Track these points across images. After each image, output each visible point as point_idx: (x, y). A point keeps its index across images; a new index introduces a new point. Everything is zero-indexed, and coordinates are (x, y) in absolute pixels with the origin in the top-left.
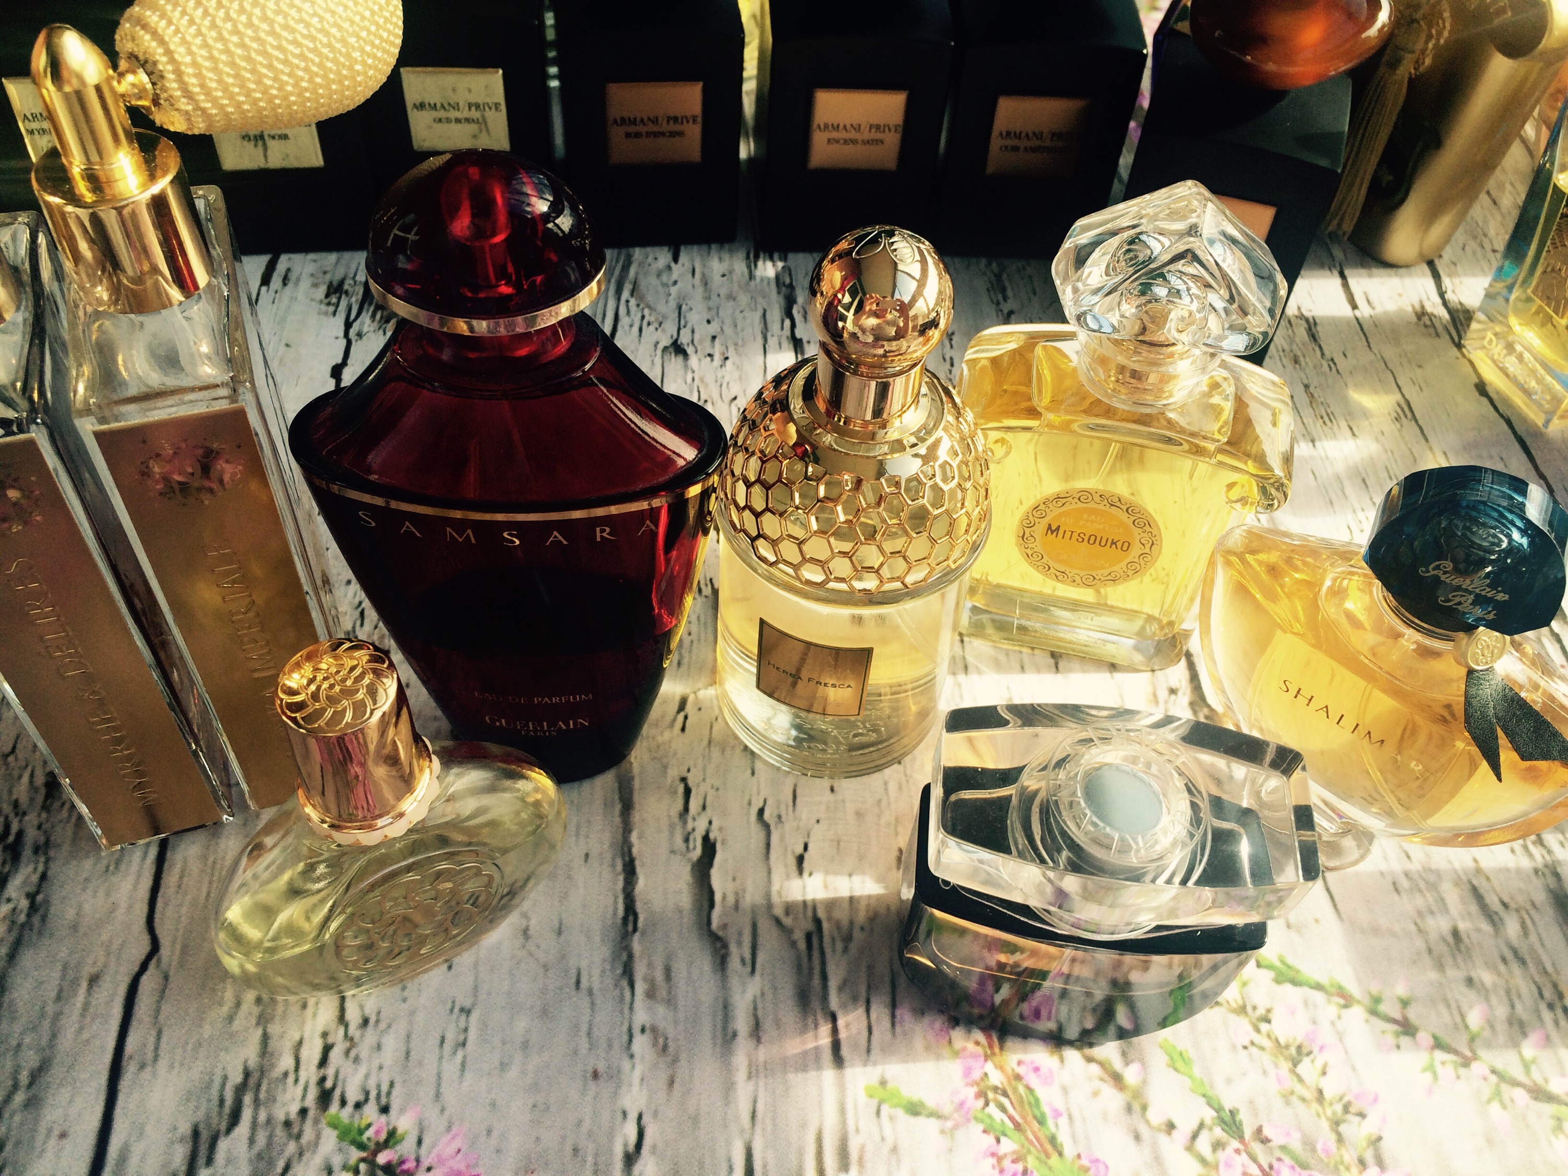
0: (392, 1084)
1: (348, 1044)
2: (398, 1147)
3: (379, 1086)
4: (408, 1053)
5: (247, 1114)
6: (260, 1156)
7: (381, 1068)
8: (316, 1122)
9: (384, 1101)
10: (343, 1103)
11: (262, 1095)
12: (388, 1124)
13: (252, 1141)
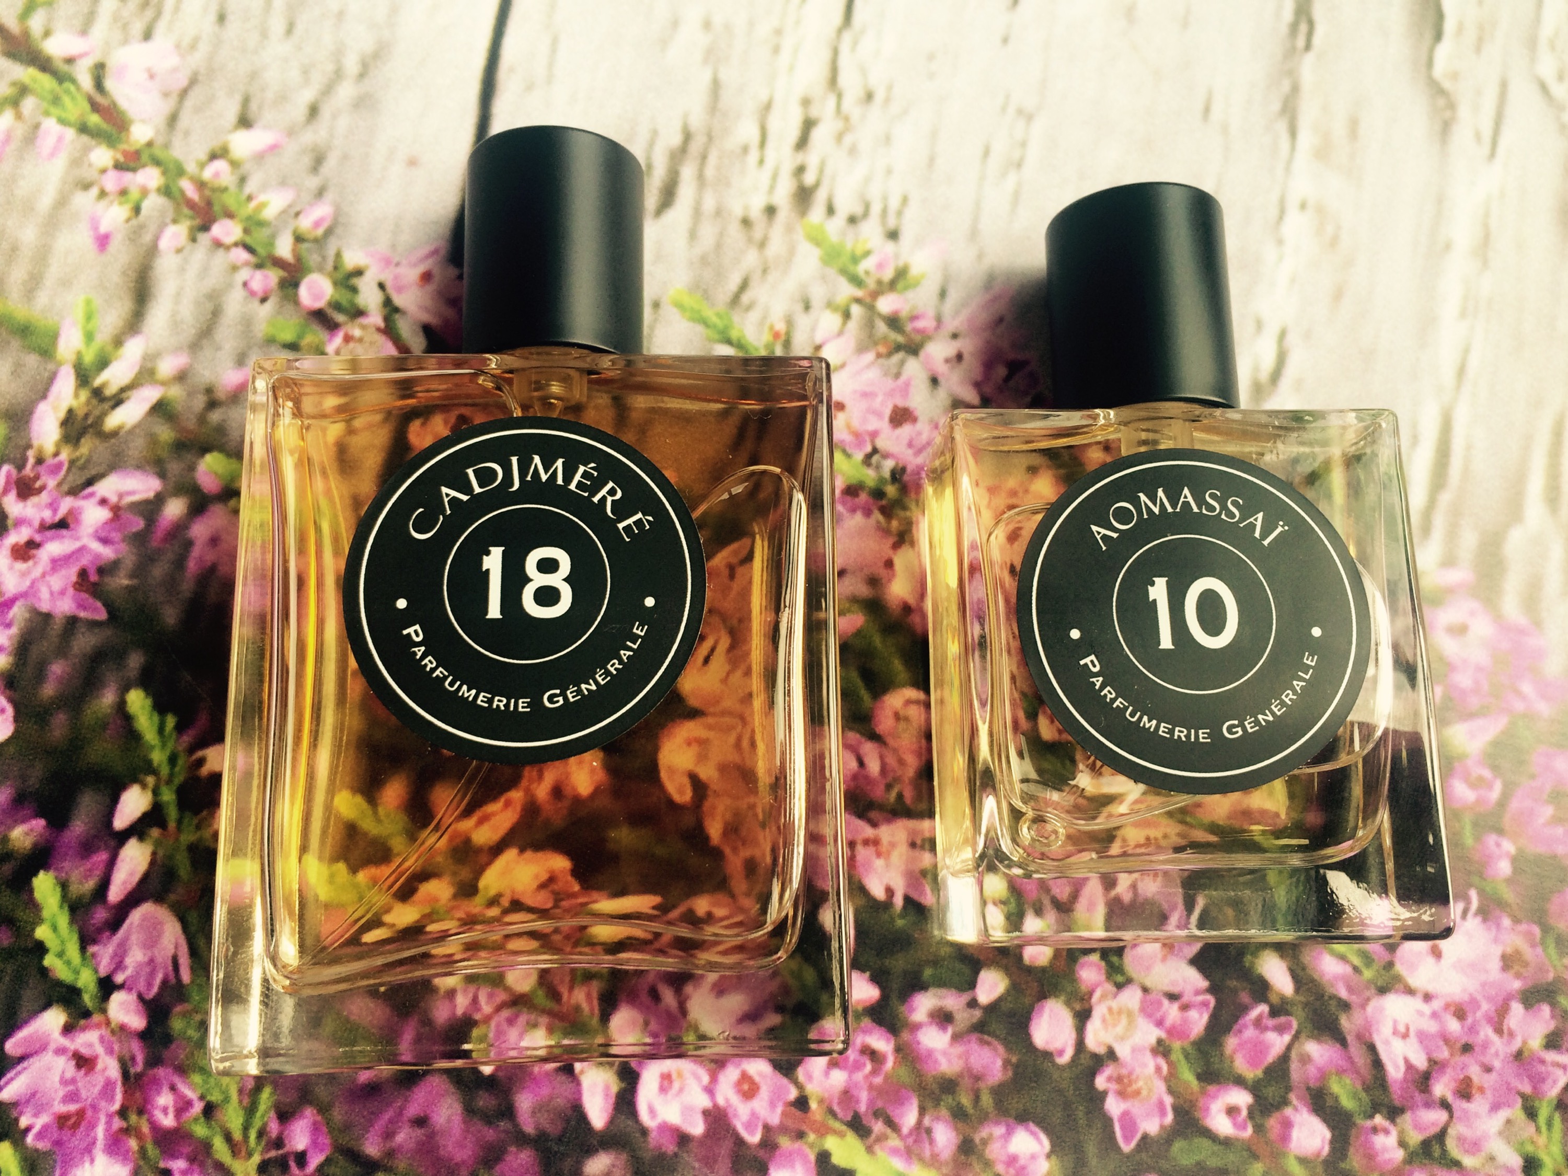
0: (905, 200)
1: (840, 125)
2: (910, 295)
3: (885, 199)
4: (932, 160)
5: (686, 192)
6: (704, 260)
7: (889, 171)
8: (789, 229)
9: (892, 223)
10: (831, 210)
11: (710, 172)
12: (897, 256)
13: (693, 235)
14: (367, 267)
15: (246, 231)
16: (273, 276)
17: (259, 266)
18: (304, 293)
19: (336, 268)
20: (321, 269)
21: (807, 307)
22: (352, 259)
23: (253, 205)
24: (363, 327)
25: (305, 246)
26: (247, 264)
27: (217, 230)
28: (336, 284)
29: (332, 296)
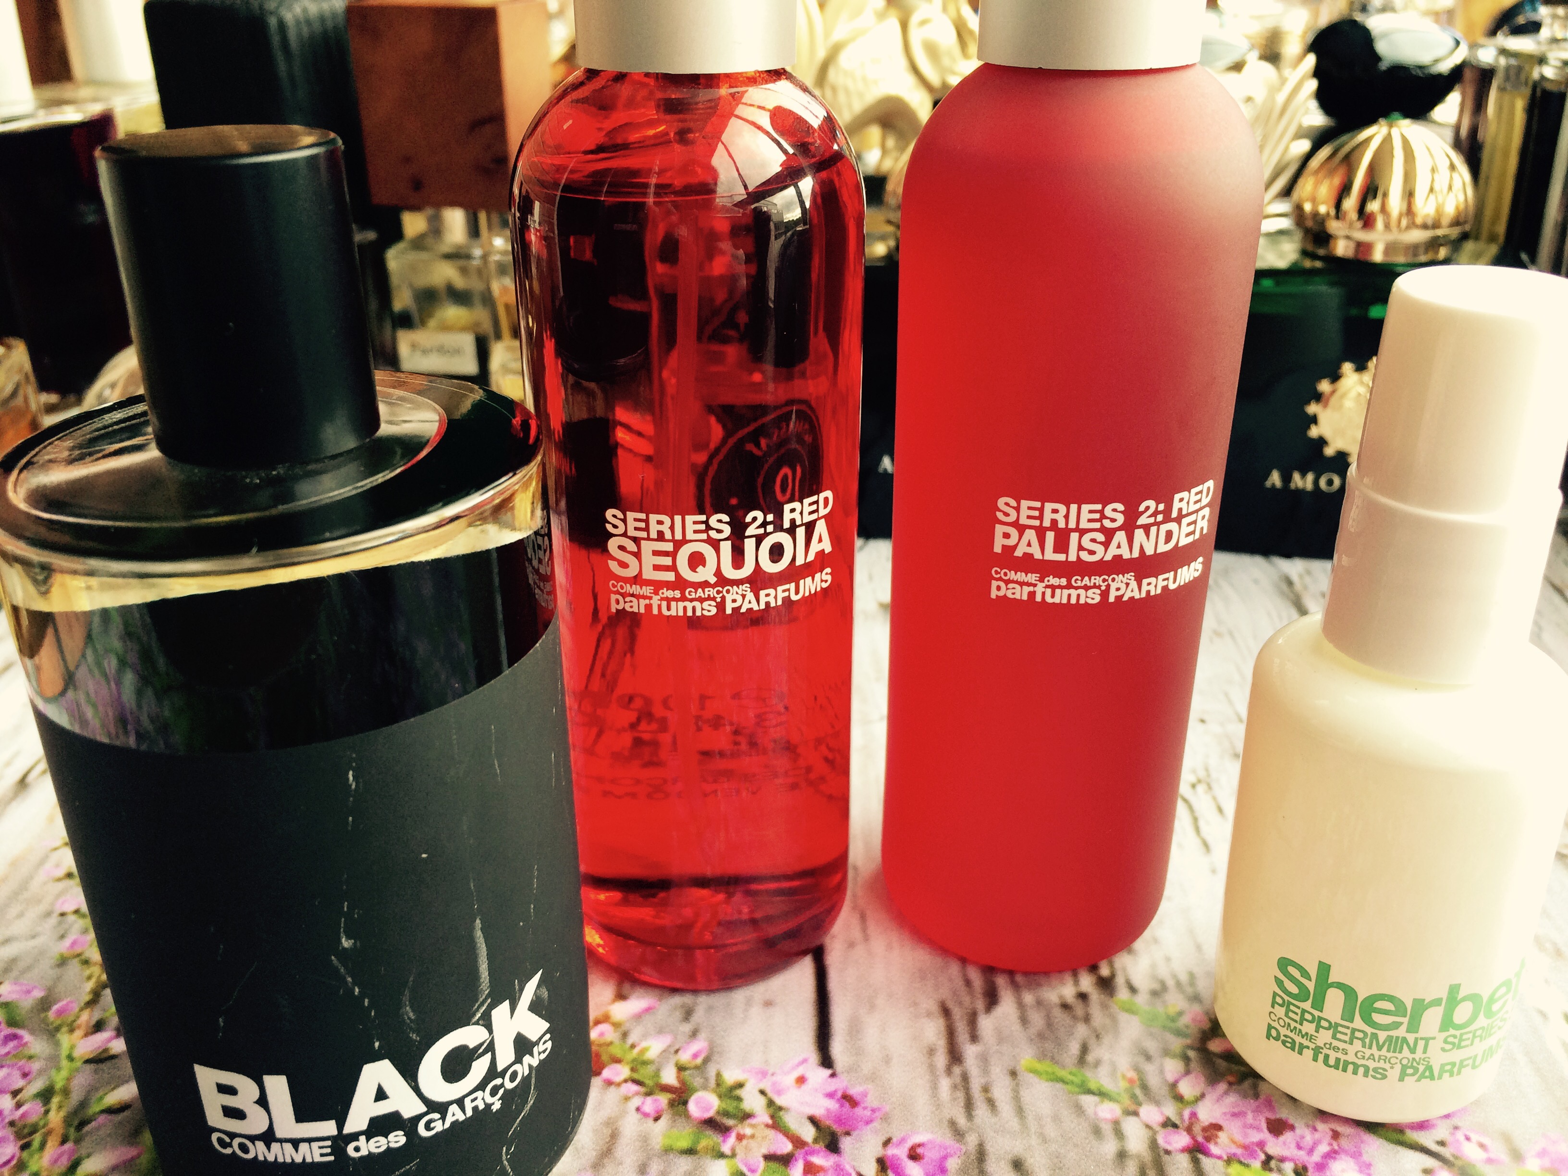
14: (747, 1080)
15: (633, 1070)
16: (663, 1099)
17: (649, 1094)
18: (693, 1107)
19: (718, 1085)
20: (705, 1087)
21: (1148, 1058)
22: (730, 1077)
23: (636, 1051)
24: (753, 1126)
25: (687, 1073)
26: (637, 1093)
27: (606, 1073)
28: (720, 1097)
29: (719, 1106)
